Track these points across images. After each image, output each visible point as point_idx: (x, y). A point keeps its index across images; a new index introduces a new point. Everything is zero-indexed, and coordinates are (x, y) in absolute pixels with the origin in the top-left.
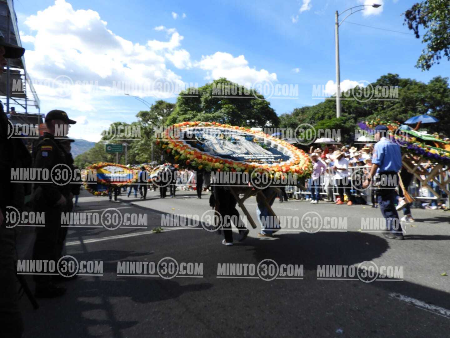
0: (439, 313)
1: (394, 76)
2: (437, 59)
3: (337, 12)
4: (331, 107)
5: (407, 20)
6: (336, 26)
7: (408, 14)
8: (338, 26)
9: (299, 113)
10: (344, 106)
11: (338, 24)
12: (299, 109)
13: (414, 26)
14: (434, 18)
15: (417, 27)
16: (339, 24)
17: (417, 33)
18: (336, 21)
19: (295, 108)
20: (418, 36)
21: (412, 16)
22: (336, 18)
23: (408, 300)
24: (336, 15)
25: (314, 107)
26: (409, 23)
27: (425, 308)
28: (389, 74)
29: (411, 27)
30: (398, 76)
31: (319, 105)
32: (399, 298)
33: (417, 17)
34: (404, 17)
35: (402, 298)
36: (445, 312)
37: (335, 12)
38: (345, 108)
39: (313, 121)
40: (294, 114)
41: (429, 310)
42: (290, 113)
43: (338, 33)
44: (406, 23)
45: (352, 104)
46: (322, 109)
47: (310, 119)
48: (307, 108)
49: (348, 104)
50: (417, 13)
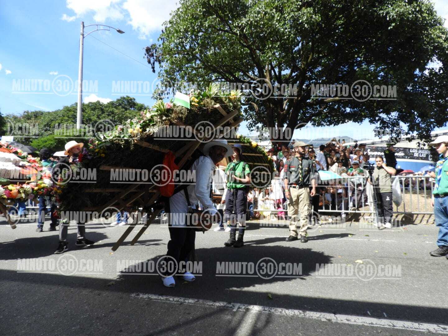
0: (169, 300)
1: (131, 100)
2: (167, 94)
3: (83, 23)
4: (70, 116)
5: (147, 55)
6: (81, 37)
7: (148, 50)
8: (84, 37)
9: (31, 117)
10: (84, 118)
11: (83, 35)
12: (31, 112)
13: (152, 62)
14: (166, 60)
15: (154, 63)
16: (85, 36)
17: (153, 68)
18: (81, 31)
19: (26, 110)
20: (154, 71)
21: (150, 53)
22: (82, 28)
23: (145, 296)
24: (82, 26)
25: (49, 113)
26: (148, 57)
27: (159, 299)
28: (128, 97)
29: (149, 62)
30: (134, 99)
31: (56, 112)
32: (138, 296)
33: (155, 55)
34: (144, 51)
35: (141, 296)
36: (173, 299)
37: (82, 23)
38: (85, 120)
39: (48, 128)
40: (23, 117)
41: (161, 300)
42: (18, 115)
43: (83, 44)
44: (146, 57)
45: (92, 118)
46: (60, 117)
47: (45, 126)
48: (42, 113)
49: (88, 117)
50: (154, 51)
